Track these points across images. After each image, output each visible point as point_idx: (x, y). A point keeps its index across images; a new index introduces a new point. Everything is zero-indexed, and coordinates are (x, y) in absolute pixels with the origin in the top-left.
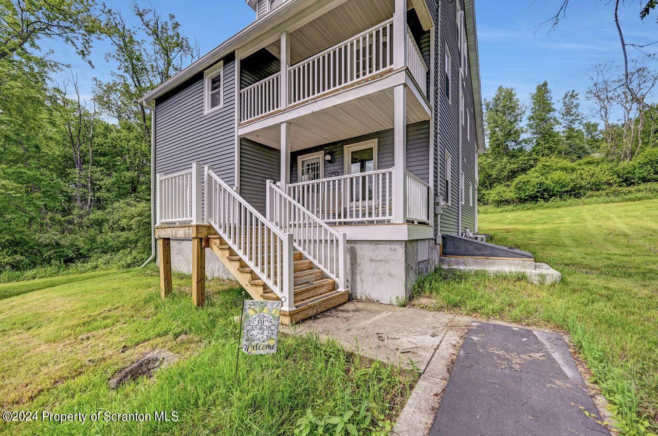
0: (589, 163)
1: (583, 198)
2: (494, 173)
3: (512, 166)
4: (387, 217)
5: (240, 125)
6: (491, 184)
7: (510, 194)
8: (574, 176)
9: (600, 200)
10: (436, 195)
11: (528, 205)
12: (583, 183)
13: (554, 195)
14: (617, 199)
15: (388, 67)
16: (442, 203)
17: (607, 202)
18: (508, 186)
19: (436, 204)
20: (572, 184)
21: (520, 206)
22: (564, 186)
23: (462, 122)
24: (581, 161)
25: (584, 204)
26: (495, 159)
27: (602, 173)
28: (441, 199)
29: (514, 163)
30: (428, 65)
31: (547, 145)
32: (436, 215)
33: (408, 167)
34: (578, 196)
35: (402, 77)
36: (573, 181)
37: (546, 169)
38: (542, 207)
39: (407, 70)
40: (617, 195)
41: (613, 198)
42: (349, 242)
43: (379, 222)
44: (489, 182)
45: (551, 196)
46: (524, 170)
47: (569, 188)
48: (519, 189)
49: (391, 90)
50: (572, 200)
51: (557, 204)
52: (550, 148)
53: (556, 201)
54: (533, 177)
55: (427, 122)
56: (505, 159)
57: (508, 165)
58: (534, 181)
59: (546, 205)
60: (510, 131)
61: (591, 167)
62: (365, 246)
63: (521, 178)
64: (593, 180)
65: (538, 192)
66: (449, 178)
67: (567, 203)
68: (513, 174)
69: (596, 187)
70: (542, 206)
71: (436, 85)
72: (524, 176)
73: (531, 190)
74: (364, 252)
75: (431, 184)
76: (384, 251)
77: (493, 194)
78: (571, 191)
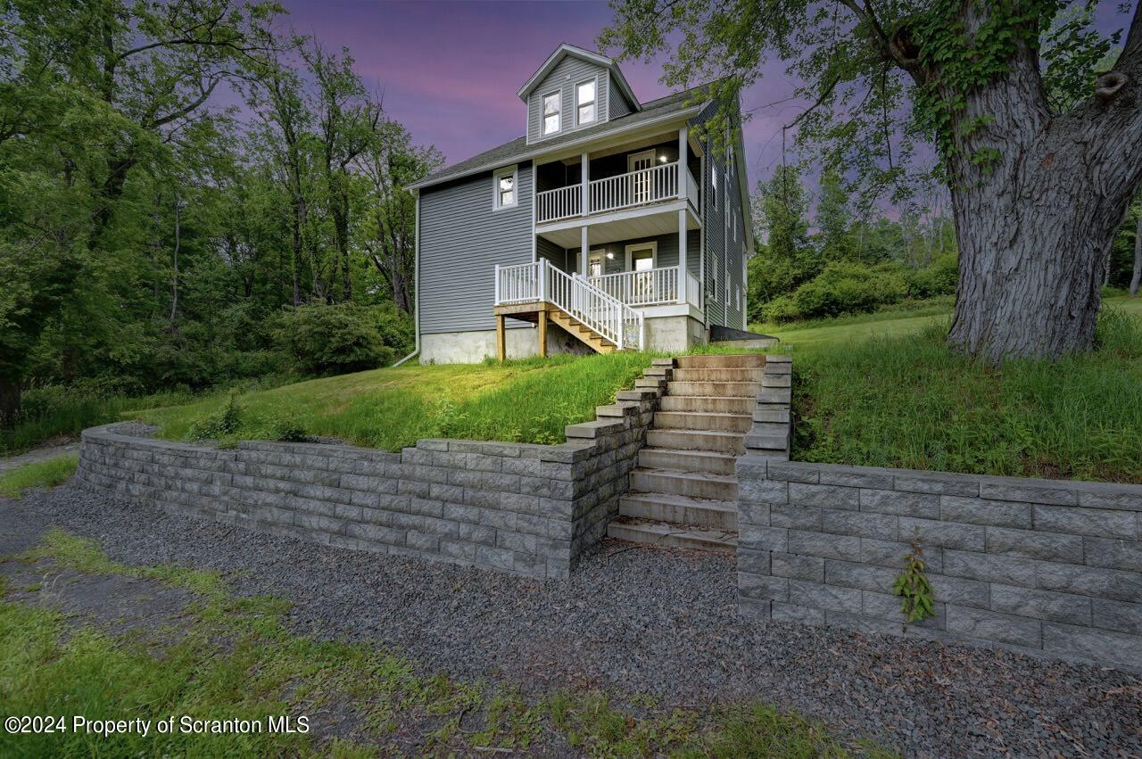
0: (886, 270)
1: (875, 314)
2: (774, 279)
3: (796, 271)
4: (674, 300)
5: (537, 225)
6: (770, 295)
7: (792, 309)
8: (866, 285)
9: (893, 315)
10: (705, 289)
11: (813, 322)
12: (877, 294)
13: (844, 309)
14: (910, 314)
15: (674, 196)
16: (711, 296)
17: (900, 318)
18: (791, 297)
19: (706, 297)
20: (864, 295)
21: (804, 324)
22: (854, 298)
23: (728, 224)
24: (877, 267)
25: (876, 320)
26: (776, 262)
27: (896, 283)
28: (709, 293)
29: (799, 267)
30: (699, 186)
31: (839, 245)
32: (705, 306)
33: (688, 266)
34: (869, 311)
35: (685, 205)
36: (864, 291)
37: (836, 276)
38: (830, 324)
39: (688, 200)
40: (909, 309)
41: (905, 312)
42: (646, 319)
43: (672, 304)
44: (767, 292)
45: (840, 311)
46: (809, 277)
47: (860, 300)
48: (802, 300)
49: (677, 213)
50: (863, 316)
51: (846, 321)
52: (842, 249)
53: (845, 317)
54: (819, 286)
55: (699, 231)
56: (788, 261)
57: (791, 269)
58: (820, 290)
59: (835, 321)
60: (794, 224)
61: (887, 275)
62: (658, 321)
63: (805, 287)
64: (887, 292)
65: (824, 305)
66: (716, 278)
67: (858, 319)
68: (798, 281)
69: (891, 299)
70: (830, 322)
71: (705, 200)
72: (808, 284)
73: (816, 302)
74: (657, 325)
75: (702, 280)
76: (671, 324)
77: (773, 308)
78: (863, 304)
